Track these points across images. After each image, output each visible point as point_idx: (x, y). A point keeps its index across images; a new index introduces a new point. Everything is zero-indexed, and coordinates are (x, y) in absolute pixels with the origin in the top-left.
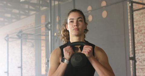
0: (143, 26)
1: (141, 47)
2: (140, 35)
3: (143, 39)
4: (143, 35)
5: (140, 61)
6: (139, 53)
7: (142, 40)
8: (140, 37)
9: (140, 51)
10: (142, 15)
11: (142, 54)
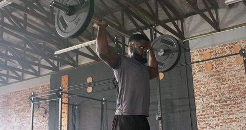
0: (213, 89)
1: (212, 111)
2: (209, 98)
3: (214, 102)
4: (213, 98)
5: (211, 126)
6: (209, 117)
7: (213, 104)
8: (210, 101)
9: (210, 116)
10: (211, 78)
11: (214, 119)
